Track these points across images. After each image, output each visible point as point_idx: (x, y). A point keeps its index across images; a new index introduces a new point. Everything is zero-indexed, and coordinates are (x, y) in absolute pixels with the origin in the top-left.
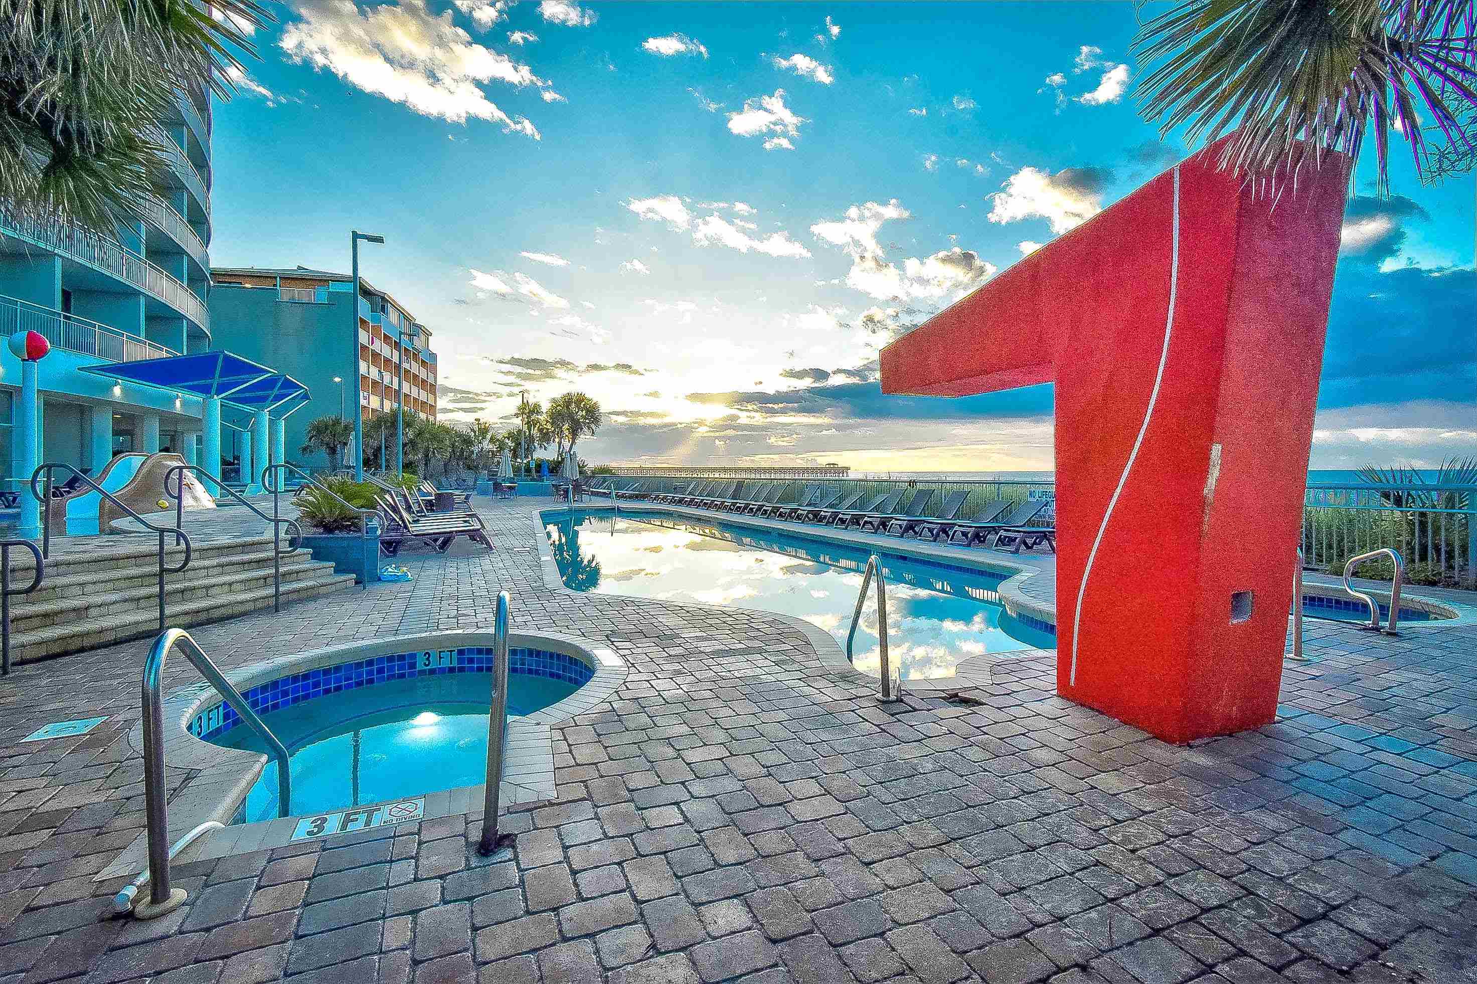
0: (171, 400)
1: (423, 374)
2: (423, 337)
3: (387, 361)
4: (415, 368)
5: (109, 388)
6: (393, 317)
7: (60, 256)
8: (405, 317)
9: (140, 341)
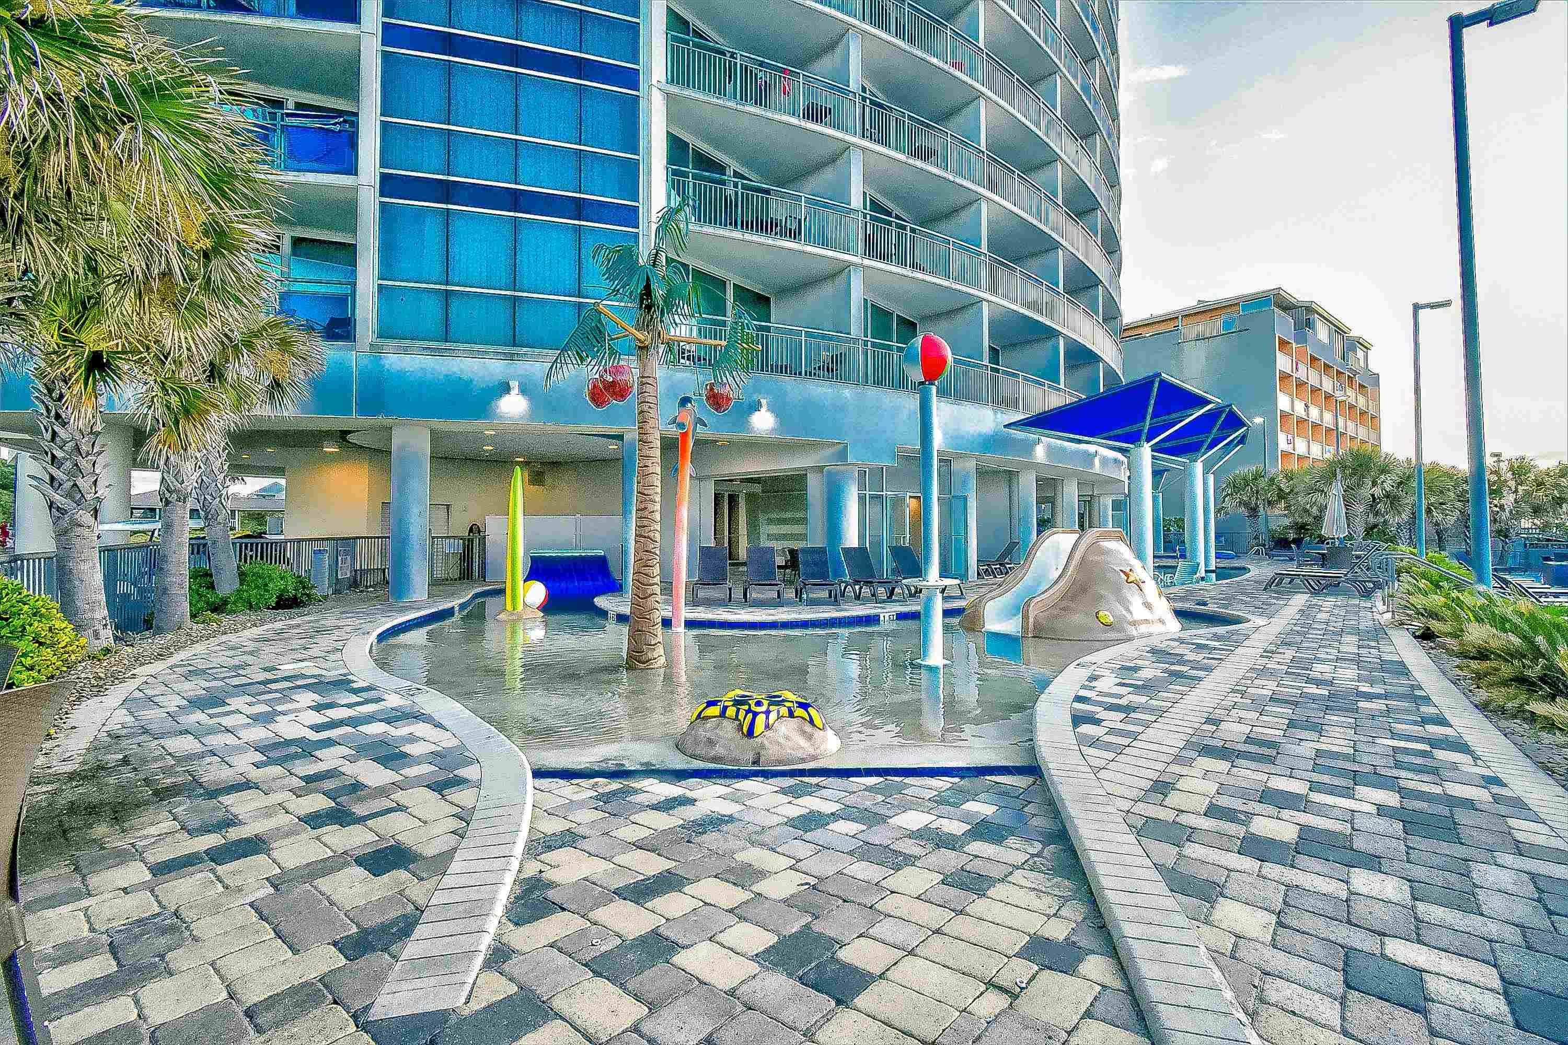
0: (1089, 458)
1: (1361, 402)
2: (1360, 354)
3: (1315, 390)
4: (1351, 395)
5: (1029, 447)
6: (1322, 333)
7: (988, 301)
8: (1338, 330)
9: (1059, 390)
